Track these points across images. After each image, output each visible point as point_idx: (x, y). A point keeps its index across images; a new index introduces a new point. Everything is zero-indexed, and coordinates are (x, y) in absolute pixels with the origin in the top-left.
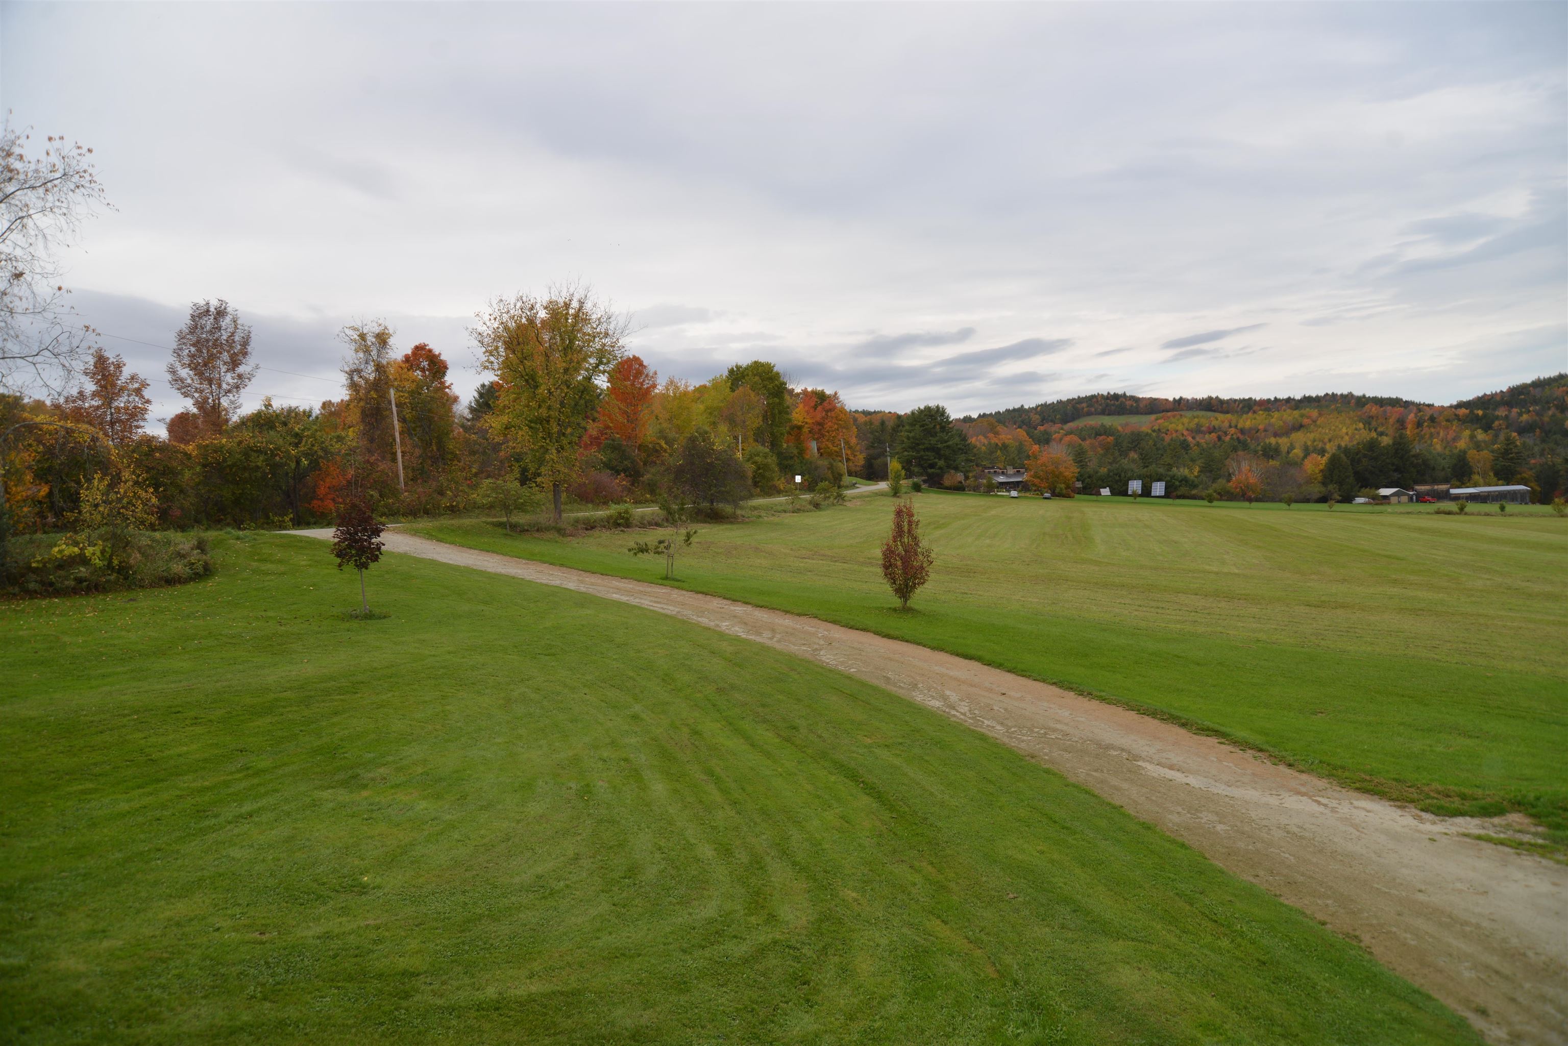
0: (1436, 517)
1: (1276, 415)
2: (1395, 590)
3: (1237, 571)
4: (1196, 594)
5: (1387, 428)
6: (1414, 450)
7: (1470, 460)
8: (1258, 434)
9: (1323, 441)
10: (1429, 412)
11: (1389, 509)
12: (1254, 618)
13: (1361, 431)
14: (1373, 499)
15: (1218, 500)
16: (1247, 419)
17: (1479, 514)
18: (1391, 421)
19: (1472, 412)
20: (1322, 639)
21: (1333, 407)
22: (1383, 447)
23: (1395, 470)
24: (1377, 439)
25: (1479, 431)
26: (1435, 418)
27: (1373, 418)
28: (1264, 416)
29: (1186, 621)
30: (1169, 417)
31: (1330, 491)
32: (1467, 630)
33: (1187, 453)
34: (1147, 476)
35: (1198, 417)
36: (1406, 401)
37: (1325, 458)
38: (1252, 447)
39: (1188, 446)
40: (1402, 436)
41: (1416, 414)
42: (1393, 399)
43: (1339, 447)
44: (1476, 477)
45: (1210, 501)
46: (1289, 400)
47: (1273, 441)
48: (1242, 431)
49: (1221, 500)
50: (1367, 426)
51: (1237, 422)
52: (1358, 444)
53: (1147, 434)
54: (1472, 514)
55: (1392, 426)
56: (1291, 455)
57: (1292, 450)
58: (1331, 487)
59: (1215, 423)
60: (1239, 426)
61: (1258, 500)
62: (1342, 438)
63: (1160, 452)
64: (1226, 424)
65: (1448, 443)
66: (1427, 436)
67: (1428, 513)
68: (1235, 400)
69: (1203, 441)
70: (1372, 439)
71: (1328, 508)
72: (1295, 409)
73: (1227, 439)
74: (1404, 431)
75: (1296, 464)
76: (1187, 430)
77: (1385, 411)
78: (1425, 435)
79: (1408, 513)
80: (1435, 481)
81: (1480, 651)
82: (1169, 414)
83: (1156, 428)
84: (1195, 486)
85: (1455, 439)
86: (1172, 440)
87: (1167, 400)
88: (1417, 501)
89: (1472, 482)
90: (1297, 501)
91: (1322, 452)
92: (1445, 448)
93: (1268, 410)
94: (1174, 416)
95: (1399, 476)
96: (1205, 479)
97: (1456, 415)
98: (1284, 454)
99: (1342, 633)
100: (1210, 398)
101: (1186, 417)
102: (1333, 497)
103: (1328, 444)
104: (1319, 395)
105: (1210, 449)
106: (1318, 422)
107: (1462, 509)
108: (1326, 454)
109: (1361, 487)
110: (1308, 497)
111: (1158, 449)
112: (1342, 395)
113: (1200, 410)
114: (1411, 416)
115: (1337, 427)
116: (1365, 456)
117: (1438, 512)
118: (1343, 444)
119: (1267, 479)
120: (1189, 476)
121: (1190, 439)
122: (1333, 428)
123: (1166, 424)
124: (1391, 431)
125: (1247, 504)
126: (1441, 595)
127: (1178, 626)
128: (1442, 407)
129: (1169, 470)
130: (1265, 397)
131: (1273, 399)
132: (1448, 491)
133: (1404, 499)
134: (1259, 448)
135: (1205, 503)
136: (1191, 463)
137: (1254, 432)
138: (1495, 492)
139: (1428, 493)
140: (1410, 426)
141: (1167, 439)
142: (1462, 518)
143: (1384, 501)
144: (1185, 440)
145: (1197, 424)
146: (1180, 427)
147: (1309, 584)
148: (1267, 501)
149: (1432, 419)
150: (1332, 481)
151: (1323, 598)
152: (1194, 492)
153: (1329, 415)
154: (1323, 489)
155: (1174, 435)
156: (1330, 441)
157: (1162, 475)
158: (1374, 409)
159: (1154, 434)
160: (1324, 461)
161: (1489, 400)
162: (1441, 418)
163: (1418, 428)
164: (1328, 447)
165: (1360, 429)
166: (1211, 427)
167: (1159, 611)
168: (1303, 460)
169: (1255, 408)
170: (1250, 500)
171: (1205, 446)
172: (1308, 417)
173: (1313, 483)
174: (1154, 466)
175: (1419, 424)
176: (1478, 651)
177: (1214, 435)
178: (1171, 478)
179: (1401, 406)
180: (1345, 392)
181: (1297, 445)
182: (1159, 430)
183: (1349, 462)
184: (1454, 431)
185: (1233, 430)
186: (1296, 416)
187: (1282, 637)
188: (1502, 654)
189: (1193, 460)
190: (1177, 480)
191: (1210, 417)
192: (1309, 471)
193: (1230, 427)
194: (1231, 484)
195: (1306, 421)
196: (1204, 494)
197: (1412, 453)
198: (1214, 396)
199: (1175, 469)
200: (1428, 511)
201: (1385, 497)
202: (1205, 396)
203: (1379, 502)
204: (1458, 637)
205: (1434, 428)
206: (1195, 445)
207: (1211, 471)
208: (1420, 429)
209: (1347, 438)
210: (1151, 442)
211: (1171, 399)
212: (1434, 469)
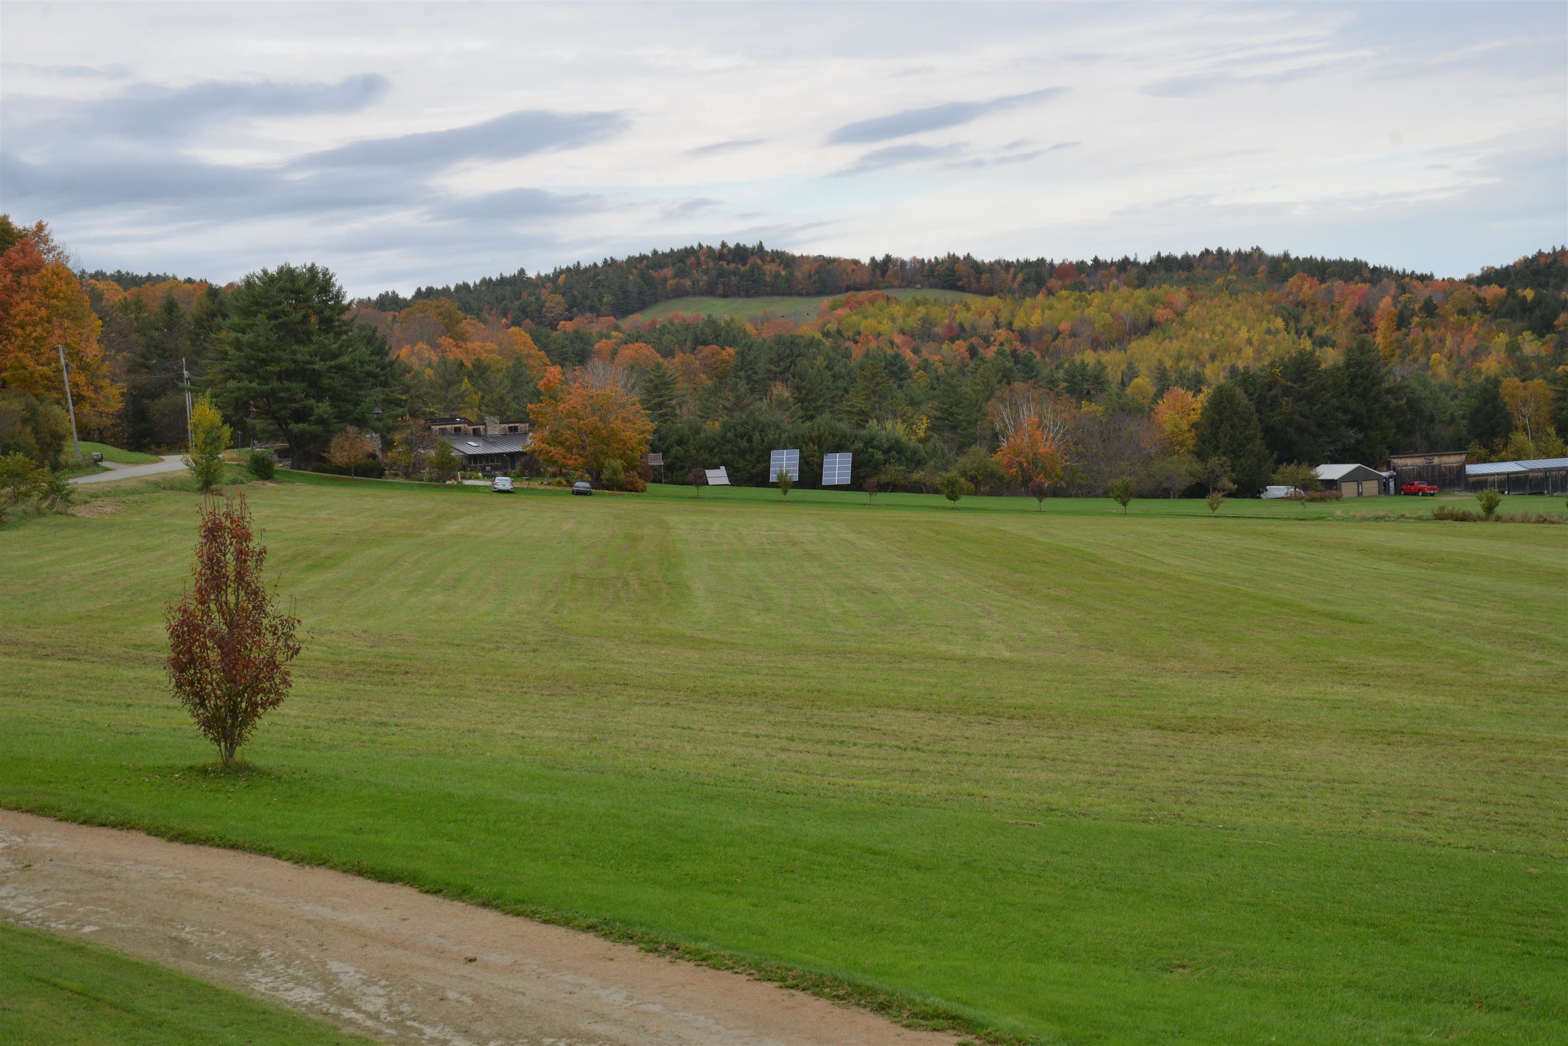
0: (1436, 526)
1: (1097, 298)
2: (1345, 689)
3: (1007, 655)
4: (918, 710)
5: (1334, 329)
6: (1392, 378)
7: (1507, 399)
8: (1058, 342)
9: (1197, 359)
10: (1422, 293)
11: (1337, 509)
12: (1043, 758)
13: (1279, 336)
14: (1305, 488)
15: (969, 493)
16: (1034, 308)
17: (1525, 520)
18: (1344, 312)
19: (1511, 293)
20: (1188, 802)
21: (1219, 281)
22: (1325, 371)
23: (1351, 424)
24: (1312, 353)
25: (1527, 335)
26: (1436, 307)
27: (1304, 307)
28: (1071, 300)
29: (894, 770)
30: (860, 303)
31: (1213, 471)
32: (1491, 773)
33: (900, 387)
34: (811, 439)
35: (924, 302)
36: (1375, 269)
37: (1201, 397)
38: (1045, 372)
39: (903, 369)
40: (1364, 347)
41: (1395, 298)
42: (1347, 263)
43: (1233, 370)
44: (1519, 438)
45: (953, 497)
46: (1125, 265)
47: (1090, 357)
48: (1023, 336)
49: (976, 493)
50: (1292, 324)
51: (1013, 316)
52: (1272, 364)
53: (812, 342)
54: (1512, 520)
55: (1346, 323)
56: (1129, 391)
57: (1131, 379)
58: (1214, 462)
59: (963, 317)
60: (1017, 324)
61: (1057, 492)
62: (1239, 351)
63: (841, 383)
64: (989, 319)
65: (1463, 362)
66: (1419, 347)
67: (1420, 519)
68: (1009, 265)
69: (936, 358)
70: (1301, 353)
71: (1208, 511)
72: (1139, 287)
73: (990, 353)
74: (1368, 337)
75: (1140, 409)
76: (902, 332)
77: (1330, 292)
78: (1414, 343)
79: (1378, 519)
80: (1434, 448)
81: (1518, 819)
82: (861, 295)
83: (832, 327)
84: (917, 462)
85: (1477, 354)
86: (867, 355)
87: (856, 262)
88: (1398, 492)
89: (1511, 448)
90: (1141, 495)
91: (1196, 383)
92: (1457, 372)
93: (1079, 287)
94: (872, 301)
95: (1360, 436)
96: (940, 444)
97: (1479, 300)
98: (1114, 388)
99: (1230, 788)
100: (953, 259)
101: (898, 302)
102: (1219, 485)
103: (1208, 365)
104: (1191, 253)
105: (952, 376)
106: (1189, 316)
107: (1490, 509)
108: (1204, 388)
109: (1279, 462)
110: (1166, 485)
111: (836, 377)
112: (1239, 254)
113: (931, 287)
114: (1386, 302)
115: (1228, 326)
116: (1287, 391)
117: (1441, 517)
118: (1240, 365)
119: (1076, 444)
120: (904, 439)
121: (908, 354)
122: (1220, 328)
123: (854, 318)
124: (1342, 336)
125: (1032, 503)
126: (1440, 699)
127: (876, 783)
128: (1451, 281)
129: (860, 425)
130: (1074, 258)
131: (1090, 263)
132: (1462, 469)
133: (1371, 487)
134: (1061, 374)
135: (941, 500)
136: (909, 410)
137: (1049, 337)
138: (1559, 469)
139: (1420, 474)
140: (1382, 325)
141: (857, 352)
142: (1489, 527)
143: (1327, 493)
144: (897, 356)
145: (924, 320)
146: (886, 327)
147: (1161, 681)
148: (1077, 496)
149: (1430, 309)
150: (1217, 448)
151: (1192, 711)
152: (916, 476)
153: (1212, 299)
154: (1197, 467)
155: (873, 345)
156: (1213, 357)
157: (844, 436)
158: (1306, 287)
159: (828, 342)
160: (1199, 402)
161: (1549, 266)
162: (1448, 306)
163: (1399, 329)
164: (1209, 371)
165: (1278, 331)
166: (955, 325)
167: (835, 749)
168: (1155, 401)
169: (1052, 282)
170: (1040, 494)
171: (941, 370)
172: (1166, 305)
173: (1177, 453)
174: (827, 415)
175: (1402, 321)
176: (1513, 819)
177: (961, 346)
178: (866, 443)
179: (1364, 281)
180: (1246, 248)
181: (1142, 368)
182: (839, 332)
183: (1253, 408)
184: (1476, 334)
185: (1002, 334)
186: (1140, 302)
187: (1102, 801)
188: (1561, 824)
189: (914, 403)
190: (878, 448)
191: (952, 305)
192: (1169, 427)
193: (997, 325)
194: (997, 457)
195: (1161, 313)
196: (937, 480)
197: (1386, 385)
198: (961, 254)
199: (873, 423)
200: (1420, 513)
201: (1331, 484)
202: (942, 255)
203: (1317, 494)
204: (1472, 790)
205: (1434, 328)
206: (919, 368)
207: (954, 428)
208: (1404, 330)
209: (1249, 351)
210: (820, 361)
211: (865, 260)
212: (1432, 420)
